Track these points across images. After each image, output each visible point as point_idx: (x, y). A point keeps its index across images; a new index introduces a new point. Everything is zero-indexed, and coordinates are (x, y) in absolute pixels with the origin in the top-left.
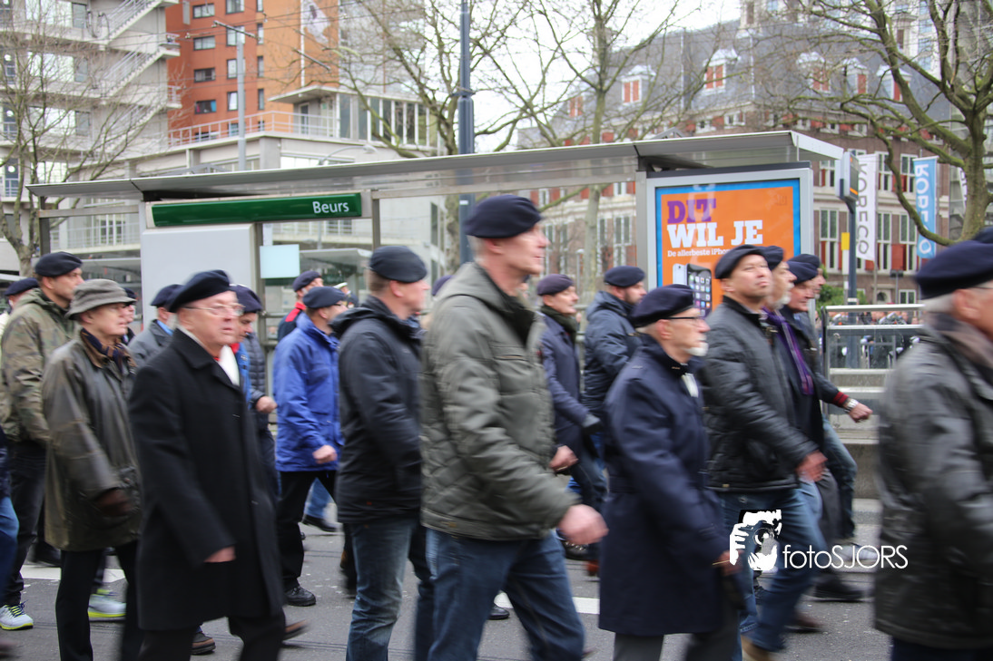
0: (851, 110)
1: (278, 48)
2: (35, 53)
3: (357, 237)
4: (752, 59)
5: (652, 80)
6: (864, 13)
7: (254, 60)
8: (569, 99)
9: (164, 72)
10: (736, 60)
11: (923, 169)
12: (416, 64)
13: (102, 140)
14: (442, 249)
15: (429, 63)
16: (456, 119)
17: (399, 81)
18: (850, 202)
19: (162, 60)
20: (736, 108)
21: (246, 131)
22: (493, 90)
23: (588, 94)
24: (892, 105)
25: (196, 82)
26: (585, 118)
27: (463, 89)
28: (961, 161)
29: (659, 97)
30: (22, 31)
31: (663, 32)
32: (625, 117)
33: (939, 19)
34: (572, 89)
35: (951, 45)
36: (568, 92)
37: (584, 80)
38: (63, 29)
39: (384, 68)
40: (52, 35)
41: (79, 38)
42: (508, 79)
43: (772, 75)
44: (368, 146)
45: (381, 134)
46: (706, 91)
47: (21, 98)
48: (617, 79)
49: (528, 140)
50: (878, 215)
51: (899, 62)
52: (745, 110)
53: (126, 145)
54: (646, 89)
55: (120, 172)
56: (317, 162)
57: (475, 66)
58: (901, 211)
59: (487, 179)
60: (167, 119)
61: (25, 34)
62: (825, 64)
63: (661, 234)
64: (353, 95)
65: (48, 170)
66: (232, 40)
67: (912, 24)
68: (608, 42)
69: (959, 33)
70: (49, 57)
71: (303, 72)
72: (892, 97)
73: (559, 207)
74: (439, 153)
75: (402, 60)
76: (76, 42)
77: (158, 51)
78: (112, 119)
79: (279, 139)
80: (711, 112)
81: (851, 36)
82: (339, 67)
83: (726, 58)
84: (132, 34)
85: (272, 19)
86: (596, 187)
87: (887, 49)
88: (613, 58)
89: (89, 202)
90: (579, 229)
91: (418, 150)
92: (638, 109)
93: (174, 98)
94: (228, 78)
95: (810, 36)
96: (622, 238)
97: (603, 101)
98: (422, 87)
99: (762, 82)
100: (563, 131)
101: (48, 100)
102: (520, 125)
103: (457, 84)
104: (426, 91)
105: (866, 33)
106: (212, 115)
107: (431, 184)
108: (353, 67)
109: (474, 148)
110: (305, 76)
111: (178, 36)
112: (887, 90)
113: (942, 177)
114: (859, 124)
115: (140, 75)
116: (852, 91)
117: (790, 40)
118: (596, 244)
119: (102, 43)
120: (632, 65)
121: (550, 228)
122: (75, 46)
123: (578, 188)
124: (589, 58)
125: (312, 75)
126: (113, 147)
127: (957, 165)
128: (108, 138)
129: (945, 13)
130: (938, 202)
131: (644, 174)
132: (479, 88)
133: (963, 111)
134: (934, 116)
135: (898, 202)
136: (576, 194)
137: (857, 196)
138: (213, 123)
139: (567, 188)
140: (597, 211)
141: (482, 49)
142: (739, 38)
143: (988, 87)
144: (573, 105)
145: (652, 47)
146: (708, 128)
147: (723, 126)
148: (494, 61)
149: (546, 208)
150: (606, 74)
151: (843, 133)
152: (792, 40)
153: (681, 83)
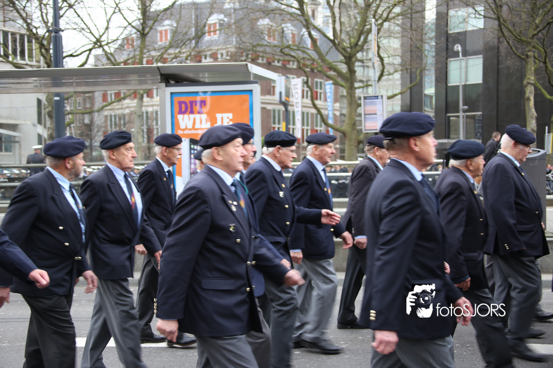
0: (286, 53)
4: (233, 21)
5: (174, 28)
8: (125, 38)
10: (223, 20)
11: (329, 87)
12: (24, 10)
14: (45, 127)
15: (33, 9)
16: (51, 47)
17: (14, 21)
18: (285, 104)
20: (224, 49)
22: (75, 29)
23: (136, 35)
24: (309, 52)
26: (135, 50)
27: (55, 27)
28: (343, 84)
29: (179, 40)
32: (158, 51)
33: (331, 5)
34: (127, 32)
35: (337, 19)
36: (124, 34)
37: (133, 27)
39: (4, 10)
42: (85, 23)
45: (2, 53)
46: (207, 38)
48: (154, 27)
49: (99, 62)
50: (303, 113)
51: (311, 27)
52: (229, 50)
54: (172, 35)
57: (64, 14)
58: (314, 111)
59: (75, 84)
62: (272, 26)
63: (175, 120)
67: (319, 6)
68: (147, 5)
69: (342, 15)
72: (310, 46)
73: (120, 103)
74: (42, 67)
75: (14, 7)
80: (209, 50)
81: (285, 11)
83: (218, 19)
86: (141, 92)
87: (305, 20)
88: (150, 15)
90: (132, 117)
91: (27, 64)
92: (166, 46)
95: (263, 10)
96: (159, 123)
97: (145, 41)
98: (28, 24)
99: (238, 35)
100: (121, 58)
102: (93, 52)
103: (52, 25)
104: (31, 27)
107: (35, 86)
109: (63, 64)
112: (307, 43)
113: (336, 92)
114: (292, 61)
116: (288, 41)
117: (252, 11)
118: (142, 125)
120: (163, 20)
121: (115, 115)
123: (132, 91)
124: (136, 14)
127: (342, 86)
129: (334, 2)
130: (333, 106)
131: (164, 84)
132: (67, 28)
133: (344, 56)
134: (330, 58)
135: (311, 106)
136: (130, 96)
137: (289, 101)
139: (125, 91)
140: (142, 106)
141: (68, 3)
142: (225, 8)
143: (356, 44)
144: (128, 42)
145: (174, 11)
146: (209, 59)
147: (218, 58)
148: (75, 12)
149: (112, 103)
150: (147, 24)
151: (284, 66)
152: (254, 11)
153: (192, 32)
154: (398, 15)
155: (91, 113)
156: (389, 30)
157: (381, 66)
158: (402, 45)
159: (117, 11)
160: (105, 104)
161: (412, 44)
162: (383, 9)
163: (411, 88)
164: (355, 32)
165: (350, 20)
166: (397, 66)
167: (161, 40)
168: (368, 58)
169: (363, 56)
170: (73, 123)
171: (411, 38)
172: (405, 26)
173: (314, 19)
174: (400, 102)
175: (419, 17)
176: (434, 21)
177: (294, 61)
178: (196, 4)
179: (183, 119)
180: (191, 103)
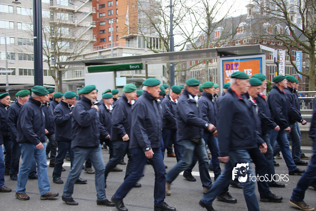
0: (278, 38)
1: (121, 24)
2: (59, 27)
3: (143, 74)
4: (251, 25)
5: (223, 31)
6: (281, 12)
7: (115, 27)
8: (200, 36)
9: (92, 31)
10: (246, 25)
11: (299, 55)
12: (158, 28)
13: (76, 50)
14: (166, 78)
15: (162, 27)
16: (169, 42)
17: (154, 33)
18: (277, 64)
19: (91, 28)
20: (246, 38)
21: (113, 46)
22: (179, 34)
23: (205, 35)
24: (289, 37)
25: (100, 34)
26: (205, 41)
27: (171, 34)
28: (308, 52)
29: (225, 36)
30: (56, 22)
31: (226, 18)
32: (215, 41)
33: (302, 13)
34: (201, 33)
35: (305, 20)
36: (200, 35)
38: (66, 21)
39: (150, 29)
40: (63, 23)
41: (70, 23)
42: (183, 31)
43: (256, 29)
44: (146, 50)
45: (149, 47)
46: (238, 34)
47: (55, 39)
48: (213, 31)
49: (189, 48)
50: (286, 67)
51: (291, 25)
52: (249, 39)
53: (82, 51)
54: (221, 33)
55: (80, 58)
56: (132, 54)
57: (174, 28)
58: (292, 66)
59: (178, 58)
60: (93, 44)
61: (57, 23)
62: (270, 26)
63: (224, 73)
64: (142, 36)
65: (62, 58)
66: (110, 22)
67: (295, 14)
68: (211, 21)
69: (308, 18)
70: (63, 28)
71: (128, 30)
72: (289, 35)
73: (198, 66)
74: (165, 52)
75: (155, 27)
76: (69, 24)
77: (90, 26)
78: (78, 44)
79: (122, 48)
80: (239, 39)
81: (277, 18)
82: (138, 29)
83: (243, 25)
84: (84, 21)
85: (120, 16)
86: (208, 60)
87: (287, 22)
88: (212, 25)
89: (73, 66)
90: (203, 72)
91: (159, 51)
92: (219, 39)
93: (94, 38)
94: (109, 33)
95: (266, 18)
96: (215, 74)
97: (209, 37)
99: (253, 31)
100: (199, 45)
101: (62, 40)
102: (187, 43)
103: (169, 33)
104: (161, 35)
105: (282, 17)
106: (104, 42)
107: (163, 60)
108: (141, 29)
109: (174, 50)
111: (95, 22)
112: (288, 33)
113: (304, 56)
114: (280, 42)
115: (86, 32)
116: (278, 33)
118: (208, 76)
119: (76, 24)
120: (217, 27)
121: (195, 71)
122: (69, 25)
123: (203, 61)
124: (205, 25)
125: (130, 31)
126: (79, 52)
127: (307, 53)
129: (304, 11)
130: (302, 64)
131: (219, 57)
132: (175, 34)
133: (308, 38)
134: (301, 40)
135: (291, 64)
137: (279, 62)
138: (105, 45)
139: (200, 60)
140: (208, 67)
141: (176, 23)
142: (247, 19)
144: (201, 38)
145: (223, 22)
146: (238, 44)
147: (243, 43)
148: (179, 26)
149: (194, 66)
150: (210, 29)
151: (276, 45)
152: (261, 19)
153: (231, 32)
155: (185, 71)
160: (191, 66)
165: (312, 20)
167: (216, 36)
170: (177, 76)
173: (292, 21)
178: (233, 18)
179: (228, 72)
180: (232, 65)
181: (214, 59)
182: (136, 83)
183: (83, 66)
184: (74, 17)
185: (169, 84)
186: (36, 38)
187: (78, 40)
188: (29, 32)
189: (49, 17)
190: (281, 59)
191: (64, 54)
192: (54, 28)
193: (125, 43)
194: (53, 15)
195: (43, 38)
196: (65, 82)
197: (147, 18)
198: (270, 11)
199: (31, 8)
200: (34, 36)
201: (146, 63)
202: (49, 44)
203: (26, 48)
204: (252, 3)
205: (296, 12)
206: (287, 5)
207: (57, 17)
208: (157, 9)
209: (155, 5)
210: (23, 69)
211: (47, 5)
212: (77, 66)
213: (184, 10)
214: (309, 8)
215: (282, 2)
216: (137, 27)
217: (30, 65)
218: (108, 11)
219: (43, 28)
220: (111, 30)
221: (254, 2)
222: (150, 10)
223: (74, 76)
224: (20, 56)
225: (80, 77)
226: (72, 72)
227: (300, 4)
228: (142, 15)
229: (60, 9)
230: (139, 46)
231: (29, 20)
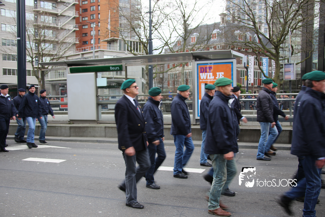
0: (247, 45)
1: (103, 28)
2: (43, 30)
3: (123, 76)
4: (223, 32)
5: (198, 37)
6: (250, 21)
7: (97, 31)
9: (75, 34)
10: (219, 32)
11: (265, 60)
12: (138, 32)
13: (59, 51)
14: (145, 79)
16: (148, 46)
17: (134, 37)
18: (247, 68)
19: (74, 31)
20: (219, 44)
21: (95, 49)
22: (158, 38)
23: (182, 40)
24: (258, 44)
25: (83, 37)
26: (181, 46)
27: (150, 38)
28: (274, 58)
29: (200, 41)
31: (201, 25)
32: (191, 46)
33: (268, 23)
34: (178, 39)
35: (271, 29)
36: (177, 40)
37: (181, 36)
38: (49, 24)
39: (130, 33)
40: (47, 25)
41: (53, 26)
42: (161, 36)
43: (228, 36)
44: (126, 53)
45: (129, 50)
46: (212, 40)
47: (39, 41)
48: (189, 36)
49: (167, 52)
50: (254, 72)
51: (259, 34)
52: (222, 45)
53: (65, 53)
54: (197, 39)
55: (63, 59)
56: (113, 57)
57: (153, 32)
58: (260, 71)
59: (157, 61)
60: (75, 46)
61: (40, 25)
62: (241, 33)
64: (122, 40)
65: (46, 59)
66: (92, 25)
67: (262, 24)
68: (187, 27)
69: (273, 27)
70: (46, 31)
71: (110, 34)
72: (258, 42)
73: (175, 69)
74: (144, 54)
75: (135, 31)
77: (73, 29)
78: (61, 46)
79: (103, 51)
80: (213, 45)
81: (247, 27)
82: (119, 33)
83: (217, 32)
84: (67, 24)
85: (102, 20)
86: (184, 64)
87: (256, 30)
88: (188, 31)
89: (56, 67)
90: (180, 74)
91: (139, 54)
92: (194, 44)
93: (77, 41)
94: (91, 36)
95: (237, 26)
96: (191, 77)
97: (186, 42)
99: (226, 38)
100: (176, 49)
101: (46, 41)
102: (165, 48)
103: (149, 37)
104: (141, 39)
105: (251, 26)
106: (87, 45)
107: (142, 63)
108: (122, 33)
109: (152, 53)
110: (110, 35)
112: (257, 40)
115: (69, 35)
116: (248, 40)
117: (232, 27)
118: (184, 78)
119: (59, 27)
120: (193, 33)
121: (173, 74)
122: (52, 28)
123: (180, 64)
125: (112, 35)
126: (62, 53)
127: (273, 59)
128: (60, 51)
129: (270, 22)
130: (269, 69)
131: (194, 60)
132: (154, 38)
133: (274, 46)
134: (267, 47)
135: (259, 68)
136: (179, 65)
137: (248, 67)
138: (87, 47)
139: (177, 63)
140: (184, 70)
141: (155, 28)
142: (220, 26)
143: (280, 40)
144: (178, 43)
145: (198, 29)
146: (212, 49)
147: (216, 48)
148: (158, 31)
149: (171, 69)
150: (186, 35)
151: (246, 51)
153: (206, 37)
154: (300, 26)
155: (163, 73)
156: (296, 33)
157: (292, 50)
158: (302, 40)
159: (174, 30)
161: (307, 39)
162: (293, 24)
163: (306, 60)
164: (279, 35)
165: (277, 30)
166: (299, 50)
167: (192, 42)
168: (286, 46)
169: (283, 46)
170: (156, 77)
171: (307, 37)
172: (303, 32)
173: (260, 30)
174: (300, 66)
175: (311, 27)
176: (318, 29)
177: (250, 49)
178: (207, 25)
179: (202, 75)
180: (206, 68)
181: (190, 62)
182: (116, 84)
183: (65, 67)
184: (57, 19)
185: (148, 85)
186: (20, 39)
187: (61, 42)
188: (13, 33)
189: (33, 19)
190: (250, 64)
191: (48, 55)
192: (38, 31)
193: (106, 46)
194: (37, 18)
195: (26, 39)
196: (48, 82)
197: (127, 23)
198: (241, 20)
199: (15, 10)
200: (18, 37)
201: (126, 65)
202: (33, 45)
203: (10, 48)
204: (225, 12)
205: (264, 22)
206: (255, 15)
207: (41, 20)
208: (137, 15)
209: (135, 11)
210: (6, 69)
211: (31, 8)
212: (60, 67)
213: (162, 16)
214: (274, 19)
215: (251, 13)
216: (118, 31)
217: (13, 65)
218: (91, 15)
219: (27, 30)
220: (93, 33)
221: (227, 11)
222: (131, 15)
223: (57, 76)
224: (4, 56)
225: (63, 77)
226: (56, 73)
227: (267, 15)
228: (123, 19)
229: (44, 12)
230: (120, 49)
231: (13, 21)
